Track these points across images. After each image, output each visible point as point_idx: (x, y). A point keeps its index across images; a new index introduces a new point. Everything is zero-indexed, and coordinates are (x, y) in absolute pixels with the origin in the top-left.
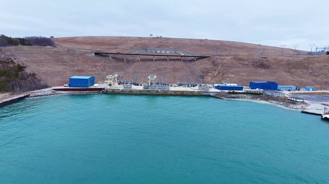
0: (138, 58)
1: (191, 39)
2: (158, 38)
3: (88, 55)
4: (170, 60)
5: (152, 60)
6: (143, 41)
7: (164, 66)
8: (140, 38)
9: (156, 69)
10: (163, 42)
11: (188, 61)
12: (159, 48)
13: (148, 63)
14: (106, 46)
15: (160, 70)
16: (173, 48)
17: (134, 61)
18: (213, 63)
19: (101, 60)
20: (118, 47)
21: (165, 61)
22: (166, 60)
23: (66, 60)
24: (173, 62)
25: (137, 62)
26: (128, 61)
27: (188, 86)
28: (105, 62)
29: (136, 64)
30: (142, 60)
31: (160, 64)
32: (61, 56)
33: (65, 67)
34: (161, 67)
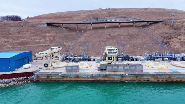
0: (90, 26)
1: (136, 9)
2: (106, 9)
3: (39, 26)
4: (122, 26)
5: (103, 28)
6: (94, 13)
7: (117, 33)
8: (91, 11)
9: (109, 36)
10: (111, 12)
11: (140, 26)
12: (109, 17)
13: (100, 31)
14: (62, 19)
15: (114, 37)
16: (122, 16)
17: (85, 30)
18: (172, 26)
19: (53, 30)
20: (73, 18)
21: (117, 29)
22: (118, 27)
23: (11, 32)
24: (125, 29)
25: (89, 31)
26: (80, 30)
27: (163, 60)
28: (56, 33)
29: (88, 33)
30: (94, 28)
31: (113, 31)
32: (8, 28)
33: (6, 40)
34: (114, 35)
